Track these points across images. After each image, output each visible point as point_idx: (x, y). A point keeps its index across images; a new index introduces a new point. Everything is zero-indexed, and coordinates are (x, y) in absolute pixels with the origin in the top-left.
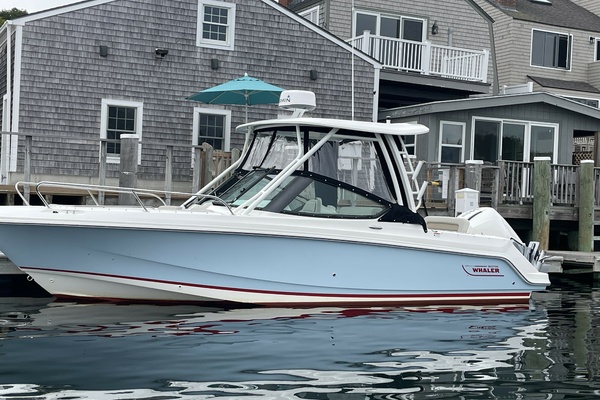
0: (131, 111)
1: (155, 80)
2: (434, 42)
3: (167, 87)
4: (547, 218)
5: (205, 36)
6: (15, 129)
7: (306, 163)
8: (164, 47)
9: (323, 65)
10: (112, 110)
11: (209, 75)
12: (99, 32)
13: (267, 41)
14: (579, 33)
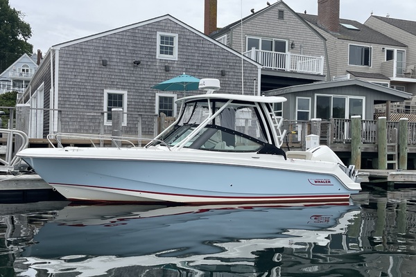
0: (121, 96)
1: (134, 78)
2: (292, 52)
3: (140, 82)
4: (359, 151)
5: (161, 53)
6: (56, 107)
7: (214, 120)
8: (138, 59)
9: (228, 67)
10: (110, 95)
11: (164, 74)
12: (102, 52)
13: (197, 55)
14: (376, 46)
